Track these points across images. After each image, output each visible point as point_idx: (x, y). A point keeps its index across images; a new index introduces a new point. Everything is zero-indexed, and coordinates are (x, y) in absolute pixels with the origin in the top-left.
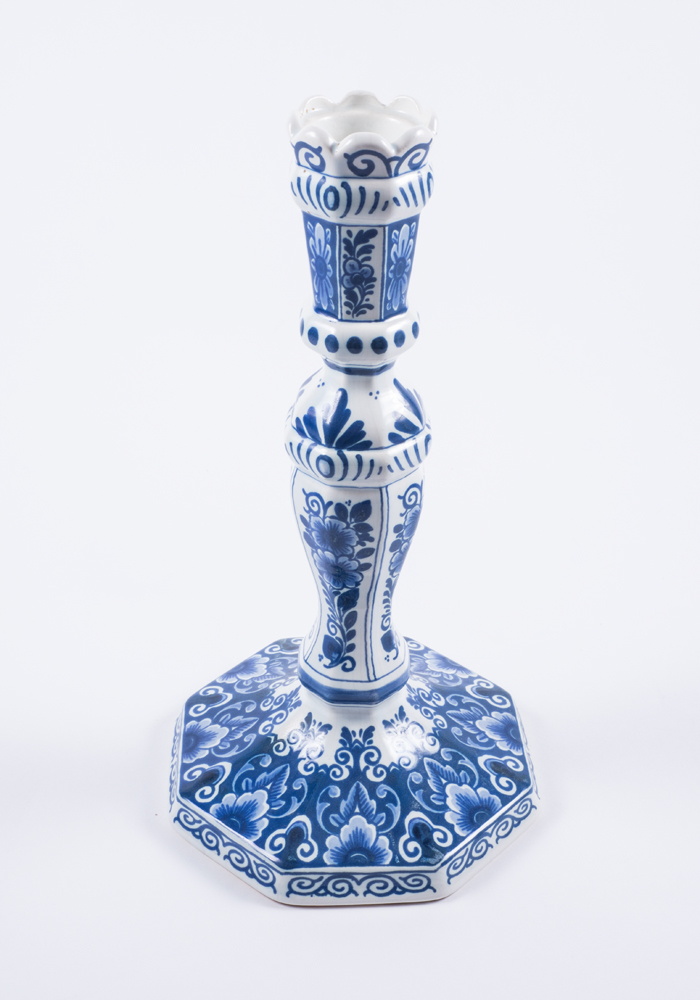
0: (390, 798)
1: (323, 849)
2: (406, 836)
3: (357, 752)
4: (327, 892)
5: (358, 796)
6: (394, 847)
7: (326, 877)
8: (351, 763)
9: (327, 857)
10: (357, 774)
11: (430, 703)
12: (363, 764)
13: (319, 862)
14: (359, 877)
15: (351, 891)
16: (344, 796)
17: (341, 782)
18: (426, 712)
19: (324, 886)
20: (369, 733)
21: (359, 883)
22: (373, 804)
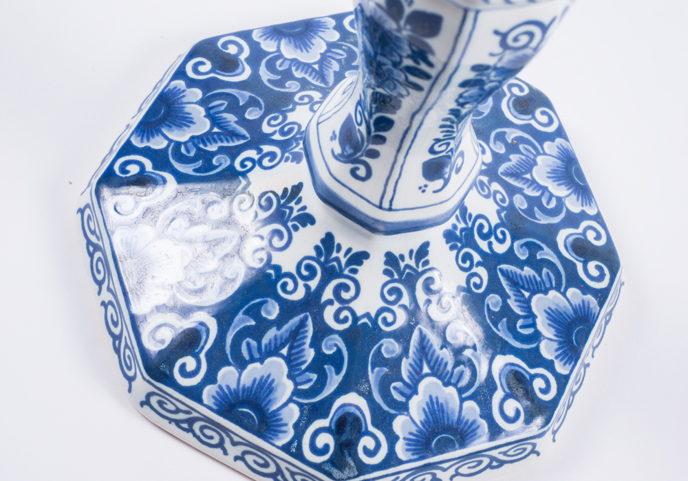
0: (336, 360)
1: (210, 378)
2: (324, 423)
3: (330, 274)
4: (190, 430)
5: (297, 333)
6: (300, 429)
7: (195, 414)
8: (313, 284)
9: (208, 392)
10: (312, 303)
11: (483, 245)
12: (328, 294)
13: (194, 393)
14: (236, 439)
15: (220, 445)
16: (279, 323)
17: (286, 301)
18: (468, 257)
19: (191, 422)
20: (359, 258)
21: (234, 444)
22: (310, 354)
